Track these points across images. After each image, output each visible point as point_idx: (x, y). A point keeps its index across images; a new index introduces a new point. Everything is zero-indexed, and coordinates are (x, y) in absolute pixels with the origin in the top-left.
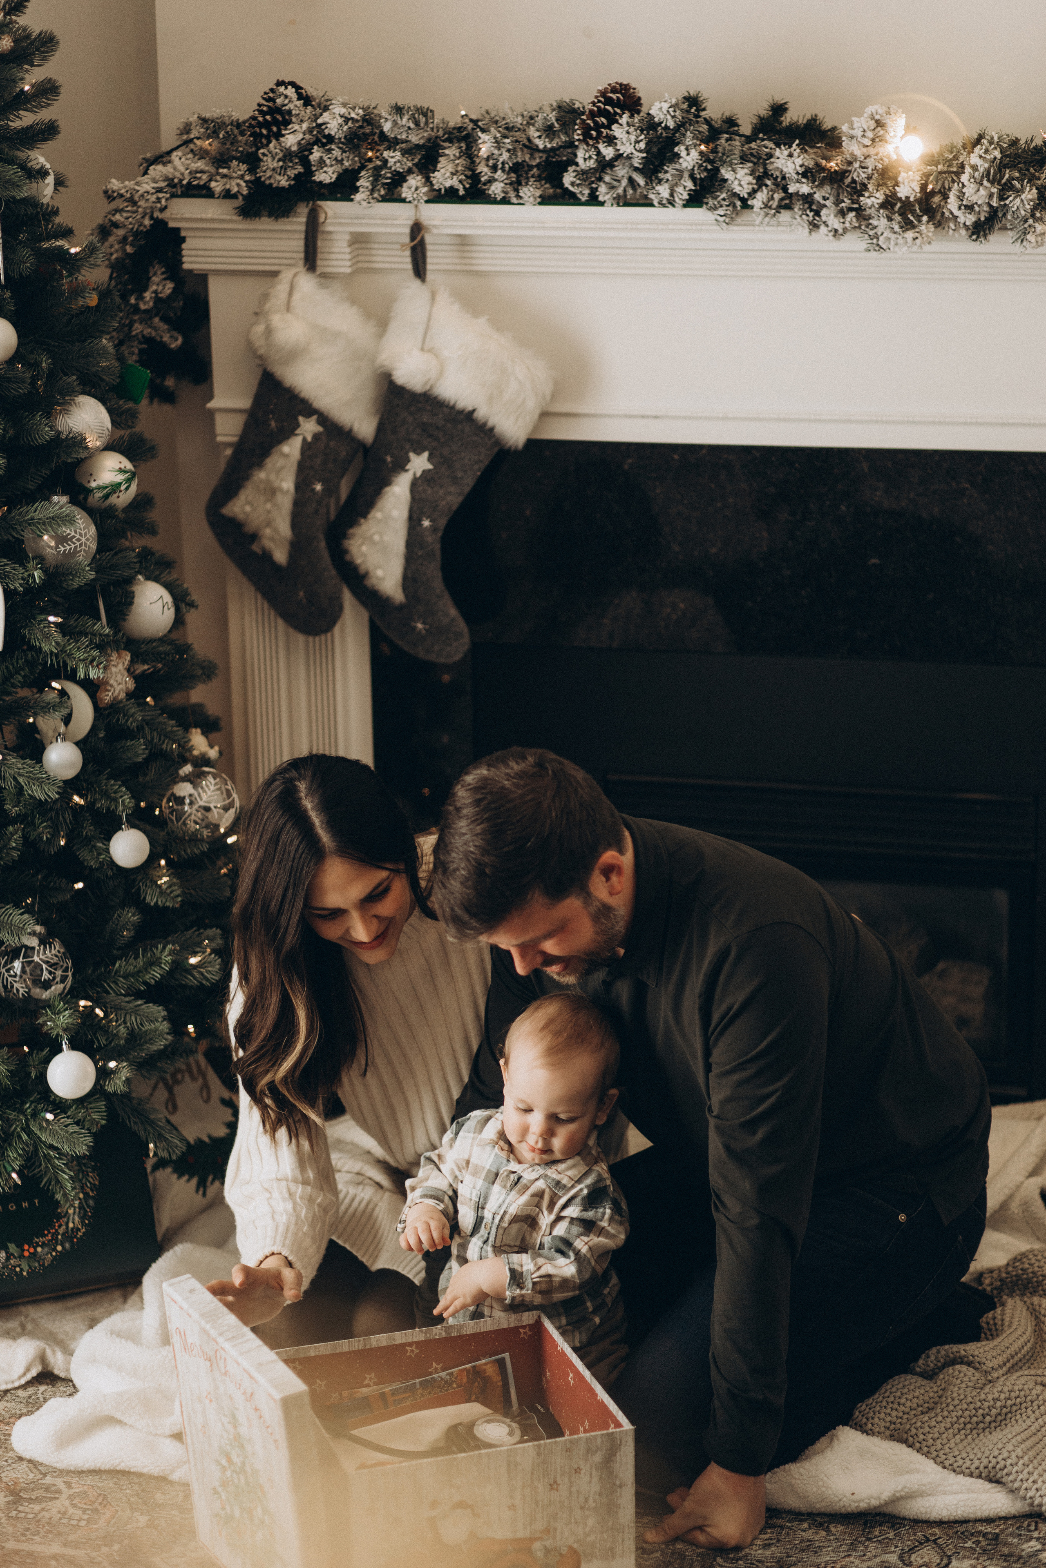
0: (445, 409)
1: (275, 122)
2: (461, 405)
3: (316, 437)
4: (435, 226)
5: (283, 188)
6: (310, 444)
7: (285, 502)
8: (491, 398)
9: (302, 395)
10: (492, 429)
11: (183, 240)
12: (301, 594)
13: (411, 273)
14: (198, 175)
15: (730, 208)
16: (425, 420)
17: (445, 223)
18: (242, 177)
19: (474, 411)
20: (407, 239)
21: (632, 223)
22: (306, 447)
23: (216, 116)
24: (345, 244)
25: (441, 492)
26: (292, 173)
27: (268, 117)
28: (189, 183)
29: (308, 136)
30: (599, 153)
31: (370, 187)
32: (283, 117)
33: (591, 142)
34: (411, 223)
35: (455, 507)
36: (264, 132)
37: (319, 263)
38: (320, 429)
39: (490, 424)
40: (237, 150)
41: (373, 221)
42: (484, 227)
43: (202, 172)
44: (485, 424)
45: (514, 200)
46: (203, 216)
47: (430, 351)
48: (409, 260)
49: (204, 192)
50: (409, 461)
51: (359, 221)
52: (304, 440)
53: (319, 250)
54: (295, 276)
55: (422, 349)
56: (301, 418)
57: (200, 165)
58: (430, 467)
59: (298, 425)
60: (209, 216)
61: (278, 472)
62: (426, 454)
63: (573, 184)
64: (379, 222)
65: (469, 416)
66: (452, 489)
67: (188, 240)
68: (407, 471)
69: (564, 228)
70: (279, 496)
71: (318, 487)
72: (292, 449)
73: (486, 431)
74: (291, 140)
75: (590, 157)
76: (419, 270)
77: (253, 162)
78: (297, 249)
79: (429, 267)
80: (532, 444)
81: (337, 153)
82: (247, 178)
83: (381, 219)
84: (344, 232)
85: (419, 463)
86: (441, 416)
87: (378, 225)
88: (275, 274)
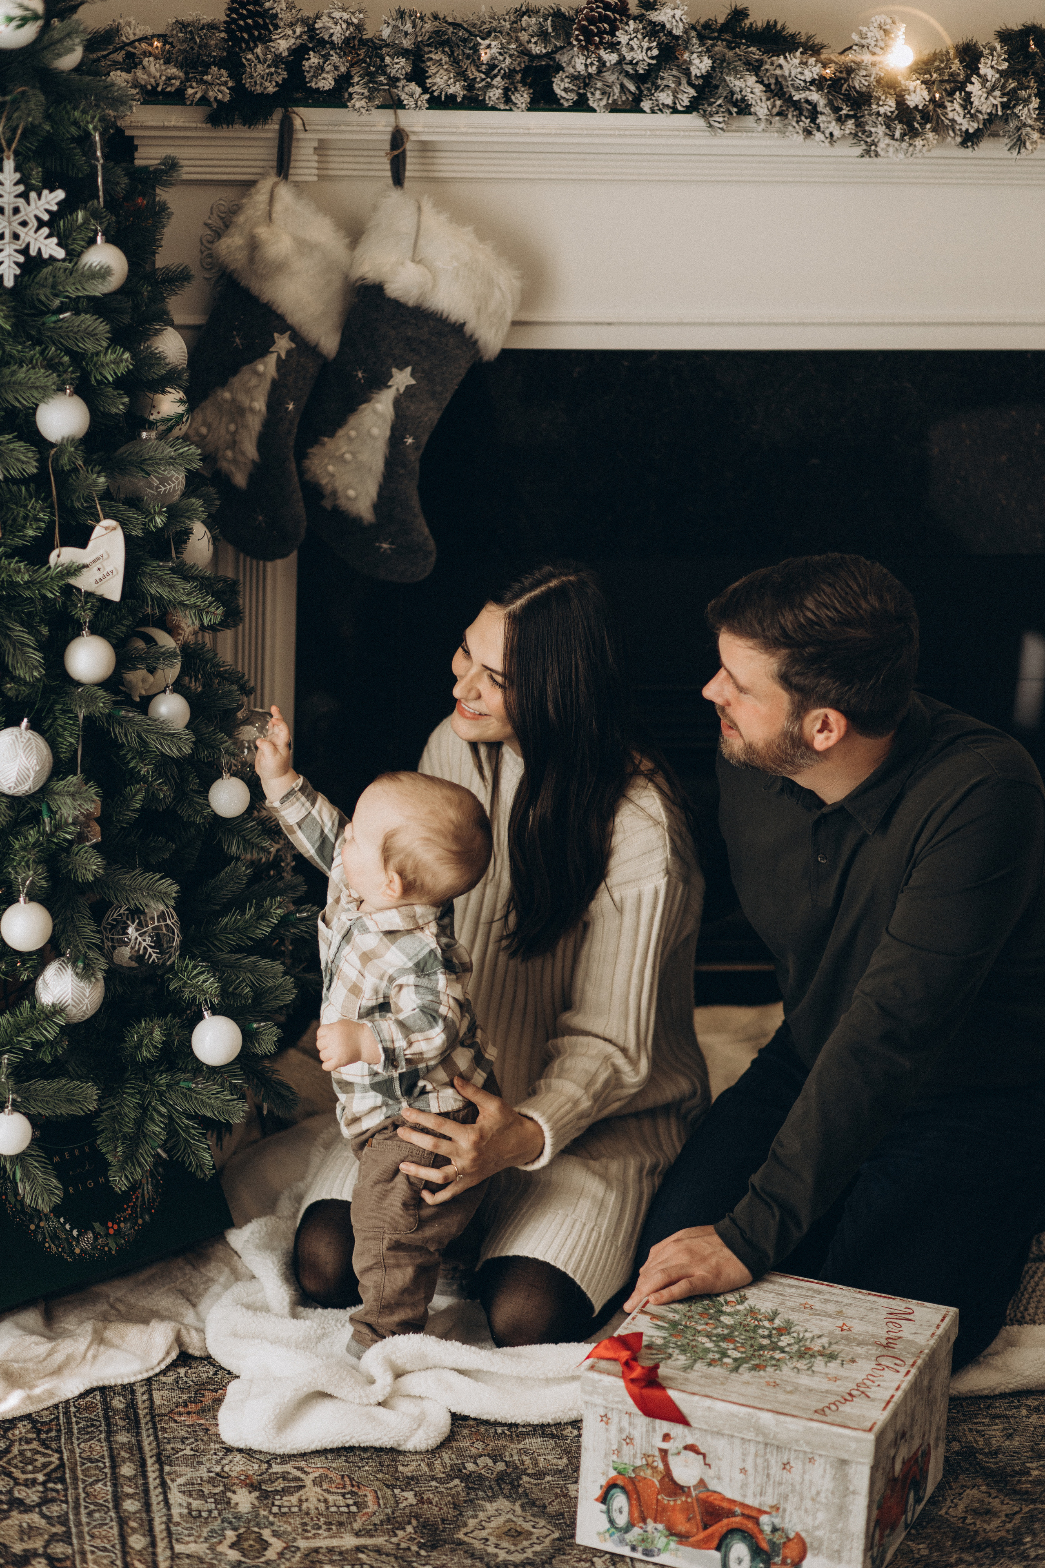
0: (431, 323)
1: (257, 26)
2: (453, 318)
3: (289, 353)
4: (414, 133)
5: (268, 94)
6: (283, 361)
7: (255, 423)
8: (479, 311)
9: (279, 311)
10: (476, 342)
11: (136, 148)
12: (260, 518)
13: (390, 181)
14: (173, 81)
15: (726, 115)
16: (409, 334)
17: (427, 130)
18: (225, 84)
19: (464, 324)
20: (387, 146)
21: (618, 129)
22: (281, 364)
23: (190, 19)
24: (311, 151)
25: (423, 407)
26: (279, 79)
27: (250, 21)
28: (163, 89)
29: (299, 41)
30: (600, 59)
31: (367, 94)
32: (264, 21)
33: (592, 48)
34: (390, 129)
35: (435, 423)
36: (246, 36)
37: (291, 171)
38: (294, 346)
39: (476, 336)
40: (210, 54)
41: (349, 128)
42: (466, 134)
43: (175, 78)
44: (471, 336)
45: (502, 107)
46: (166, 124)
47: (419, 262)
48: (388, 167)
49: (176, 98)
50: (391, 377)
51: (336, 128)
52: (279, 356)
53: (293, 158)
54: (275, 185)
55: (413, 260)
56: (276, 335)
57: (173, 71)
58: (413, 382)
59: (274, 343)
60: (173, 123)
61: (248, 391)
62: (409, 369)
63: (566, 90)
64: (358, 128)
65: (458, 329)
66: (432, 404)
67: (140, 149)
68: (390, 387)
69: (549, 134)
70: (250, 418)
71: (291, 407)
72: (268, 366)
73: (470, 343)
74: (283, 45)
75: (592, 64)
76: (398, 179)
77: (235, 68)
78: (266, 157)
79: (407, 174)
80: (506, 353)
81: (335, 58)
82: (230, 84)
83: (358, 125)
84: (313, 139)
85: (402, 379)
86: (426, 329)
87: (357, 132)
88: (251, 184)
